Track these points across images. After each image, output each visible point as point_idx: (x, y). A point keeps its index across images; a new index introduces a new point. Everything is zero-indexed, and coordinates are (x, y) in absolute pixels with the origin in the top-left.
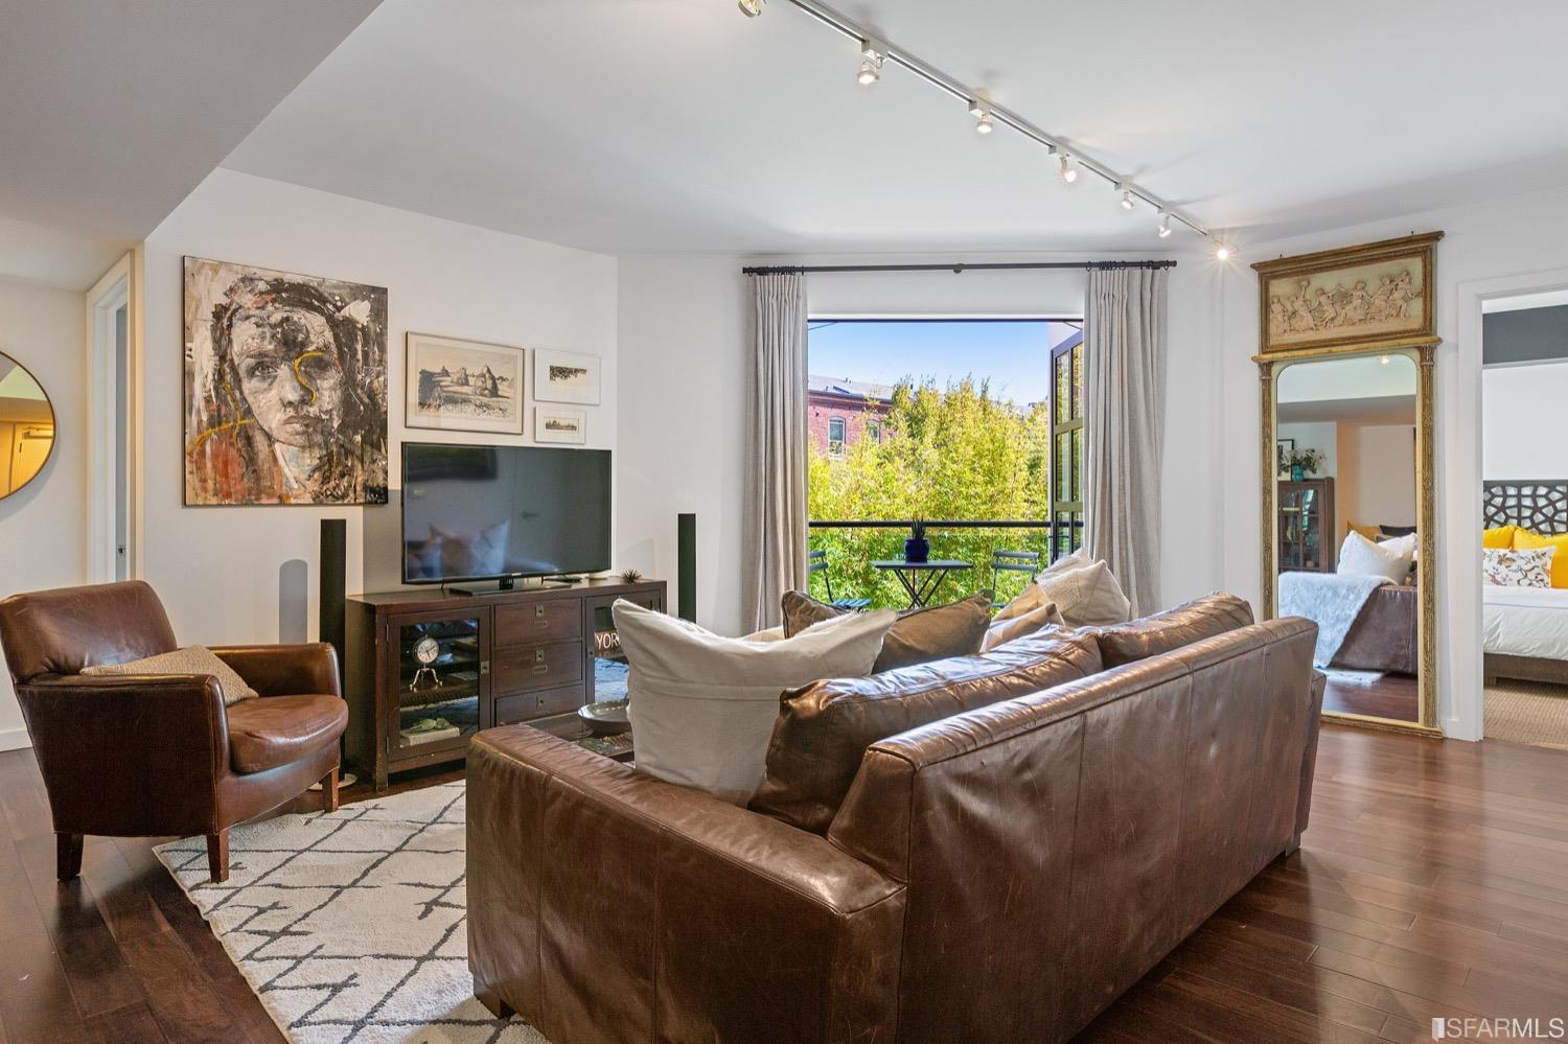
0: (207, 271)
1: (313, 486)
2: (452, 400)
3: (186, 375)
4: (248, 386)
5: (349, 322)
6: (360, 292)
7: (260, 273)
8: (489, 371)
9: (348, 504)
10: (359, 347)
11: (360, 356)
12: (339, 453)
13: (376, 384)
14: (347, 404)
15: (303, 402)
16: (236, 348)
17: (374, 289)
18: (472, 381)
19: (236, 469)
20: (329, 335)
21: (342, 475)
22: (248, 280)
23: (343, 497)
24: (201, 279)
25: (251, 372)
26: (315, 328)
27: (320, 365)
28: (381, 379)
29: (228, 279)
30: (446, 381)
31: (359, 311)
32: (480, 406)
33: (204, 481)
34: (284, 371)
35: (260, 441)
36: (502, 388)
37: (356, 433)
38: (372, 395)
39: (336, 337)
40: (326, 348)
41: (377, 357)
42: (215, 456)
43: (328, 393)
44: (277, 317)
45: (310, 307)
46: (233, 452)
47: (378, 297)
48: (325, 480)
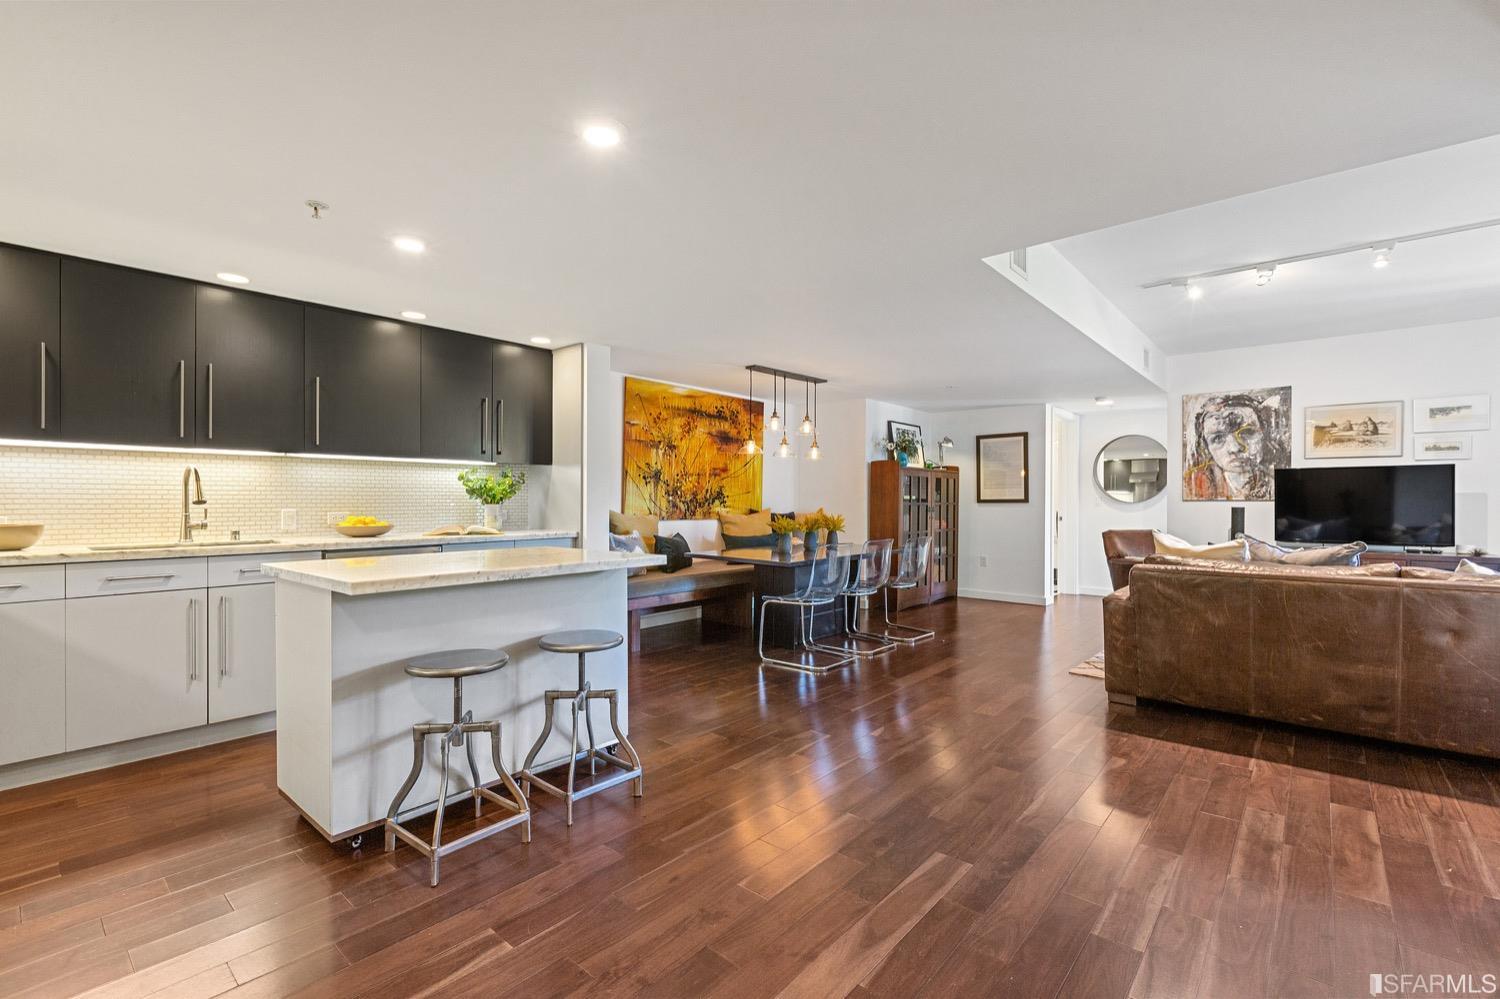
0: (1193, 400)
1: (1245, 491)
2: (1340, 440)
3: (1185, 445)
4: (1211, 447)
5: (1268, 409)
6: (1272, 392)
7: (1217, 395)
8: (1370, 419)
9: (1266, 500)
10: (1273, 420)
11: (1273, 424)
12: (1260, 475)
13: (1283, 437)
14: (1266, 450)
15: (1240, 451)
16: (1206, 430)
17: (1282, 389)
18: (1355, 428)
19: (1206, 484)
20: (1255, 417)
21: (1262, 486)
22: (1212, 399)
23: (1263, 497)
24: (1190, 404)
25: (1213, 441)
26: (1247, 415)
27: (1250, 432)
28: (1287, 435)
29: (1202, 401)
30: (1335, 430)
31: (1274, 402)
32: (1364, 442)
33: (1191, 490)
34: (1230, 438)
35: (1217, 472)
36: (1381, 429)
37: (1270, 463)
38: (1281, 443)
39: (1259, 417)
40: (1253, 424)
41: (1284, 423)
42: (1196, 478)
43: (1254, 445)
44: (1226, 414)
45: (1245, 405)
46: (1204, 477)
47: (1286, 393)
48: (1252, 488)
